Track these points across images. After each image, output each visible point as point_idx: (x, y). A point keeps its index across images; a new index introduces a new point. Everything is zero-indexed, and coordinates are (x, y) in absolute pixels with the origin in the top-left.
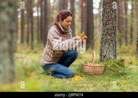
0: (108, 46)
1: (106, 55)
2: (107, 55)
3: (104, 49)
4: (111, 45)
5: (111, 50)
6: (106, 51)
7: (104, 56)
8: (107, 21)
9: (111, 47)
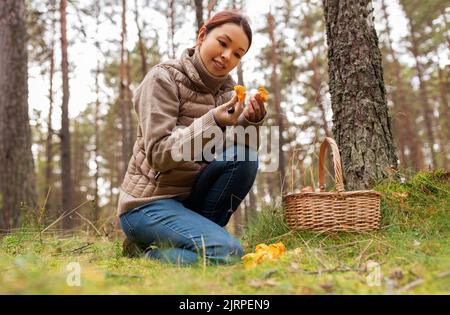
0: (365, 136)
1: (363, 168)
2: (368, 166)
3: (353, 148)
4: (378, 129)
5: (379, 147)
6: (363, 154)
7: (357, 173)
8: (351, 46)
9: (380, 136)
